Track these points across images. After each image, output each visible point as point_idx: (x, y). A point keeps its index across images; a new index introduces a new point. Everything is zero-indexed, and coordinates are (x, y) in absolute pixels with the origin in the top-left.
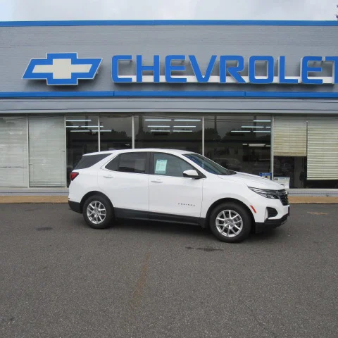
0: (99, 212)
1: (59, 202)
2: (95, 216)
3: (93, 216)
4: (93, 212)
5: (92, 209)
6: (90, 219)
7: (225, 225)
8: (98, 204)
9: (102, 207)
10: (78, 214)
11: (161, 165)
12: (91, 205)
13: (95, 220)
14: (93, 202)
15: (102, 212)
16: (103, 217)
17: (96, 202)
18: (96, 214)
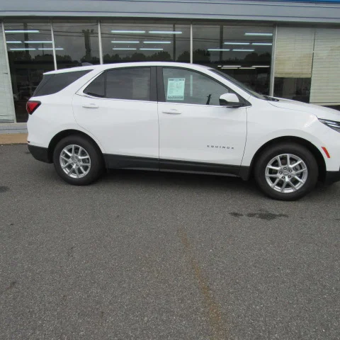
0: (79, 160)
1: (9, 142)
2: (74, 167)
3: (70, 167)
4: (70, 161)
5: (67, 156)
6: (66, 171)
7: (280, 176)
8: (77, 149)
9: (83, 154)
10: (46, 164)
11: (176, 87)
12: (65, 150)
13: (74, 172)
14: (69, 147)
15: (84, 161)
16: (86, 168)
17: (73, 146)
18: (74, 163)
